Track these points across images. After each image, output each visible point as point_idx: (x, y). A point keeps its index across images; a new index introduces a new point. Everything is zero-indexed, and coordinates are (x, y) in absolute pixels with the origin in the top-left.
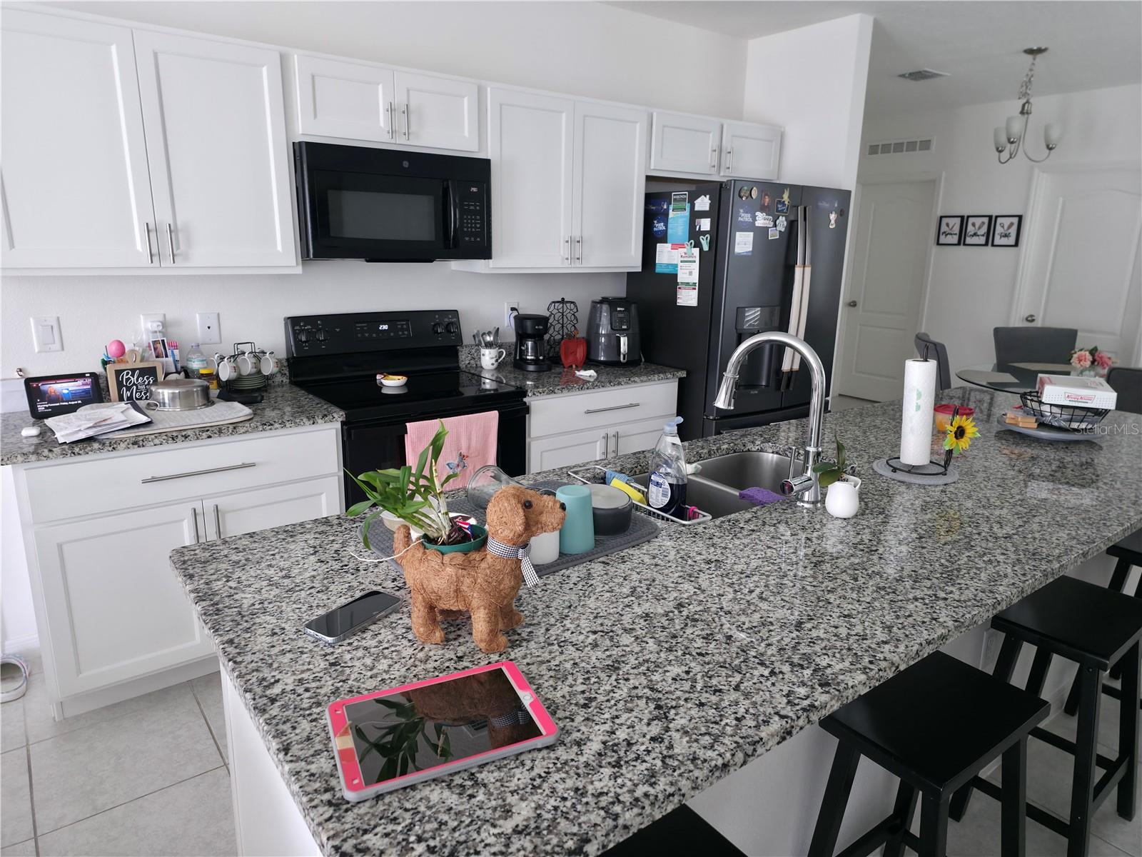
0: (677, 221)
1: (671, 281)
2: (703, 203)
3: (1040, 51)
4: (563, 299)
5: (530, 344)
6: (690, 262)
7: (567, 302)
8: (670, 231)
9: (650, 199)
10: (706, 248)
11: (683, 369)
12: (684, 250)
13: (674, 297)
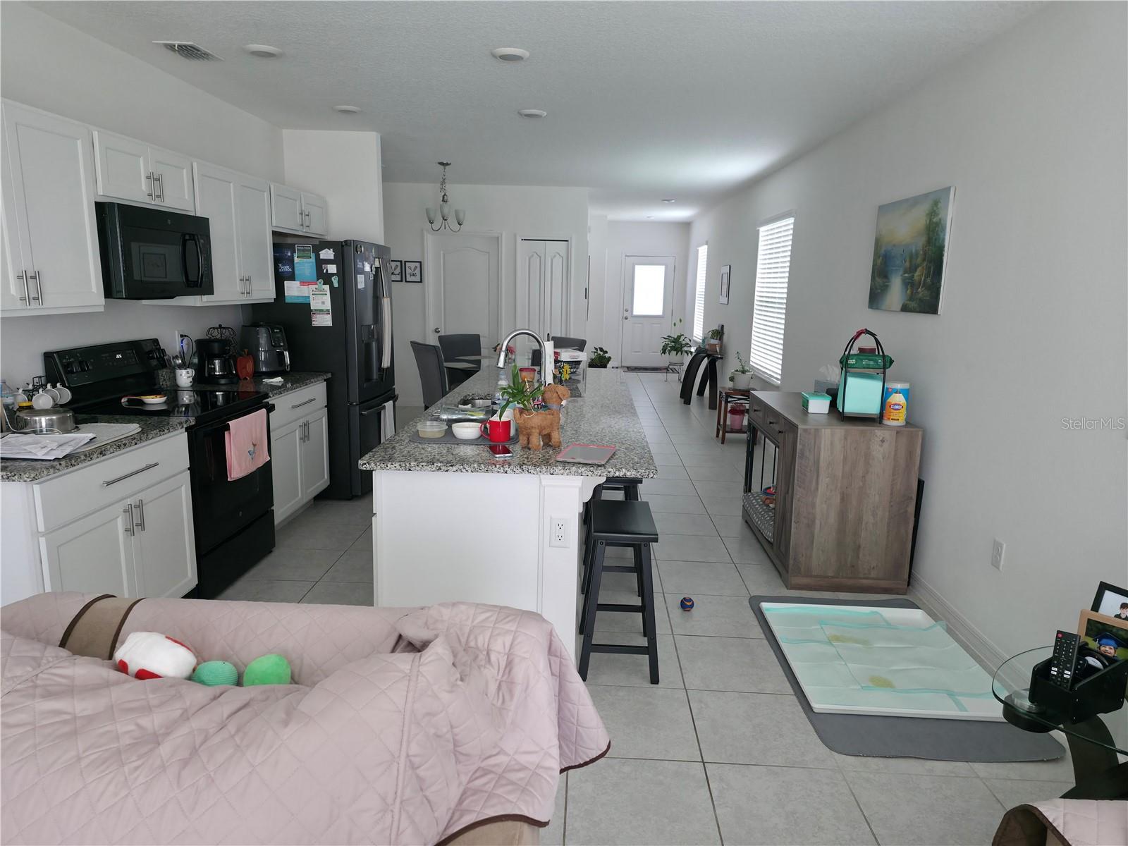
0: (304, 265)
1: (304, 309)
2: (327, 254)
3: (447, 164)
4: (220, 326)
5: (217, 362)
6: (322, 295)
7: (224, 328)
8: (297, 272)
9: (277, 247)
10: (336, 285)
11: (328, 372)
12: (316, 286)
13: (311, 321)
